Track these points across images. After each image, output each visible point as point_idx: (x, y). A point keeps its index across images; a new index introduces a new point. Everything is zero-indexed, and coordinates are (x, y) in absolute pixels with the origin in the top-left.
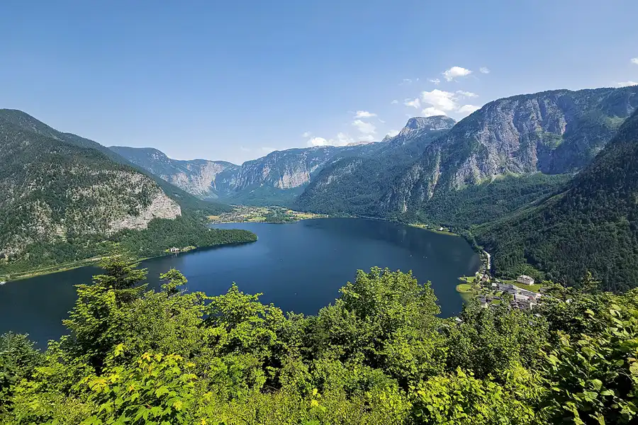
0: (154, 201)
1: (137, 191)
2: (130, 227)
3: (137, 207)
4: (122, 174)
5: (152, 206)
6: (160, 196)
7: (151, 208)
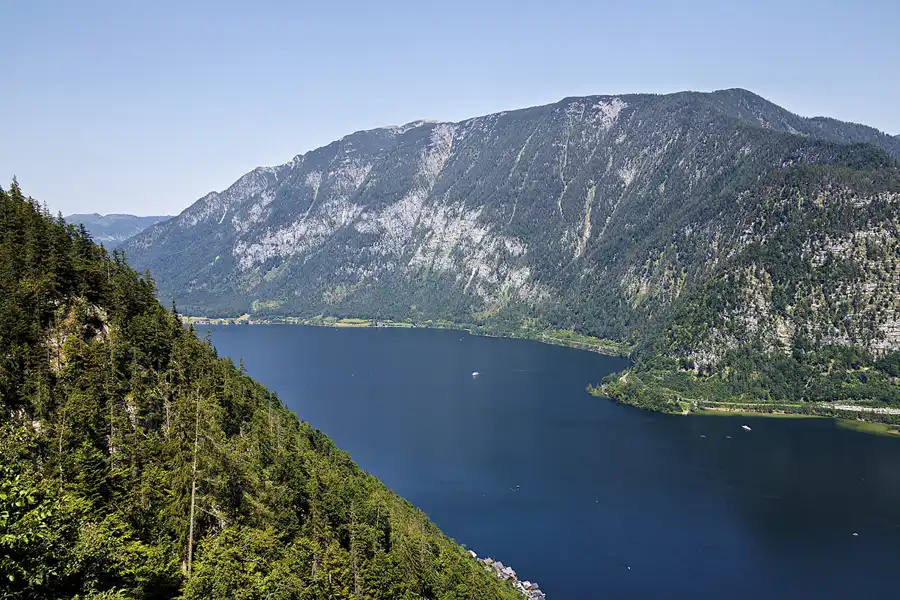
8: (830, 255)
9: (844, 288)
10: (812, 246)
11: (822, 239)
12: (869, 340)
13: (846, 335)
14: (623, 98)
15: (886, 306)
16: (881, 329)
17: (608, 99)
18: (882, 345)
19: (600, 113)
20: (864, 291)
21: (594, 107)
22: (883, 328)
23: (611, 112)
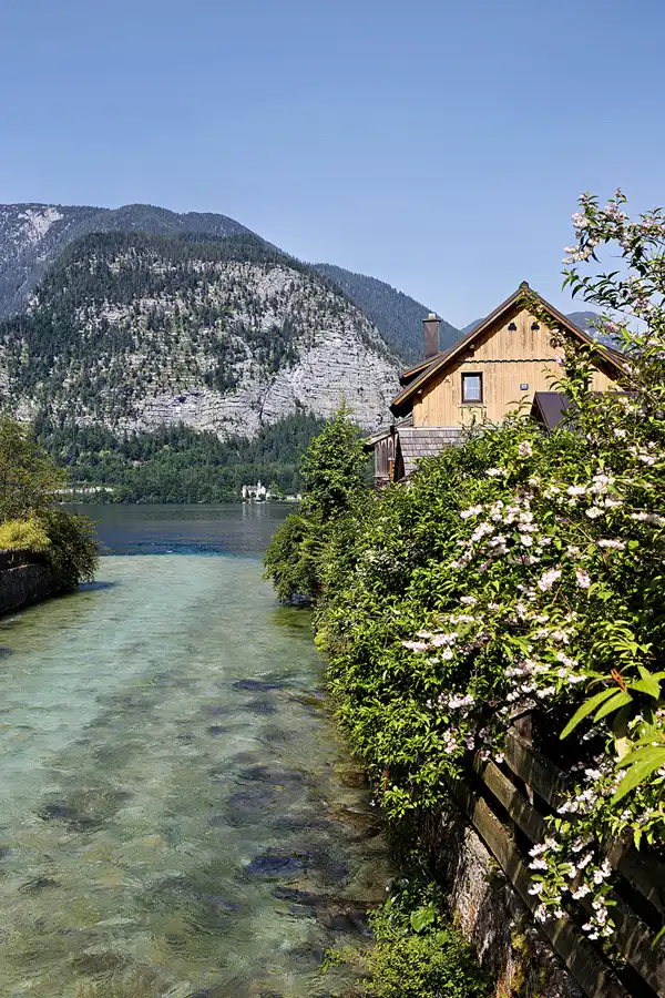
0: (309, 358)
1: (268, 321)
2: (201, 425)
3: (238, 366)
4: (235, 271)
5: (298, 373)
6: (333, 341)
7: (293, 378)
8: (105, 323)
9: (108, 360)
10: (86, 313)
11: (99, 304)
12: (118, 418)
13: (95, 415)
14: (60, 209)
15: (150, 381)
16: (135, 406)
17: (40, 209)
18: (132, 425)
19: (26, 225)
20: (130, 364)
21: (20, 216)
22: (138, 405)
23: (41, 225)
